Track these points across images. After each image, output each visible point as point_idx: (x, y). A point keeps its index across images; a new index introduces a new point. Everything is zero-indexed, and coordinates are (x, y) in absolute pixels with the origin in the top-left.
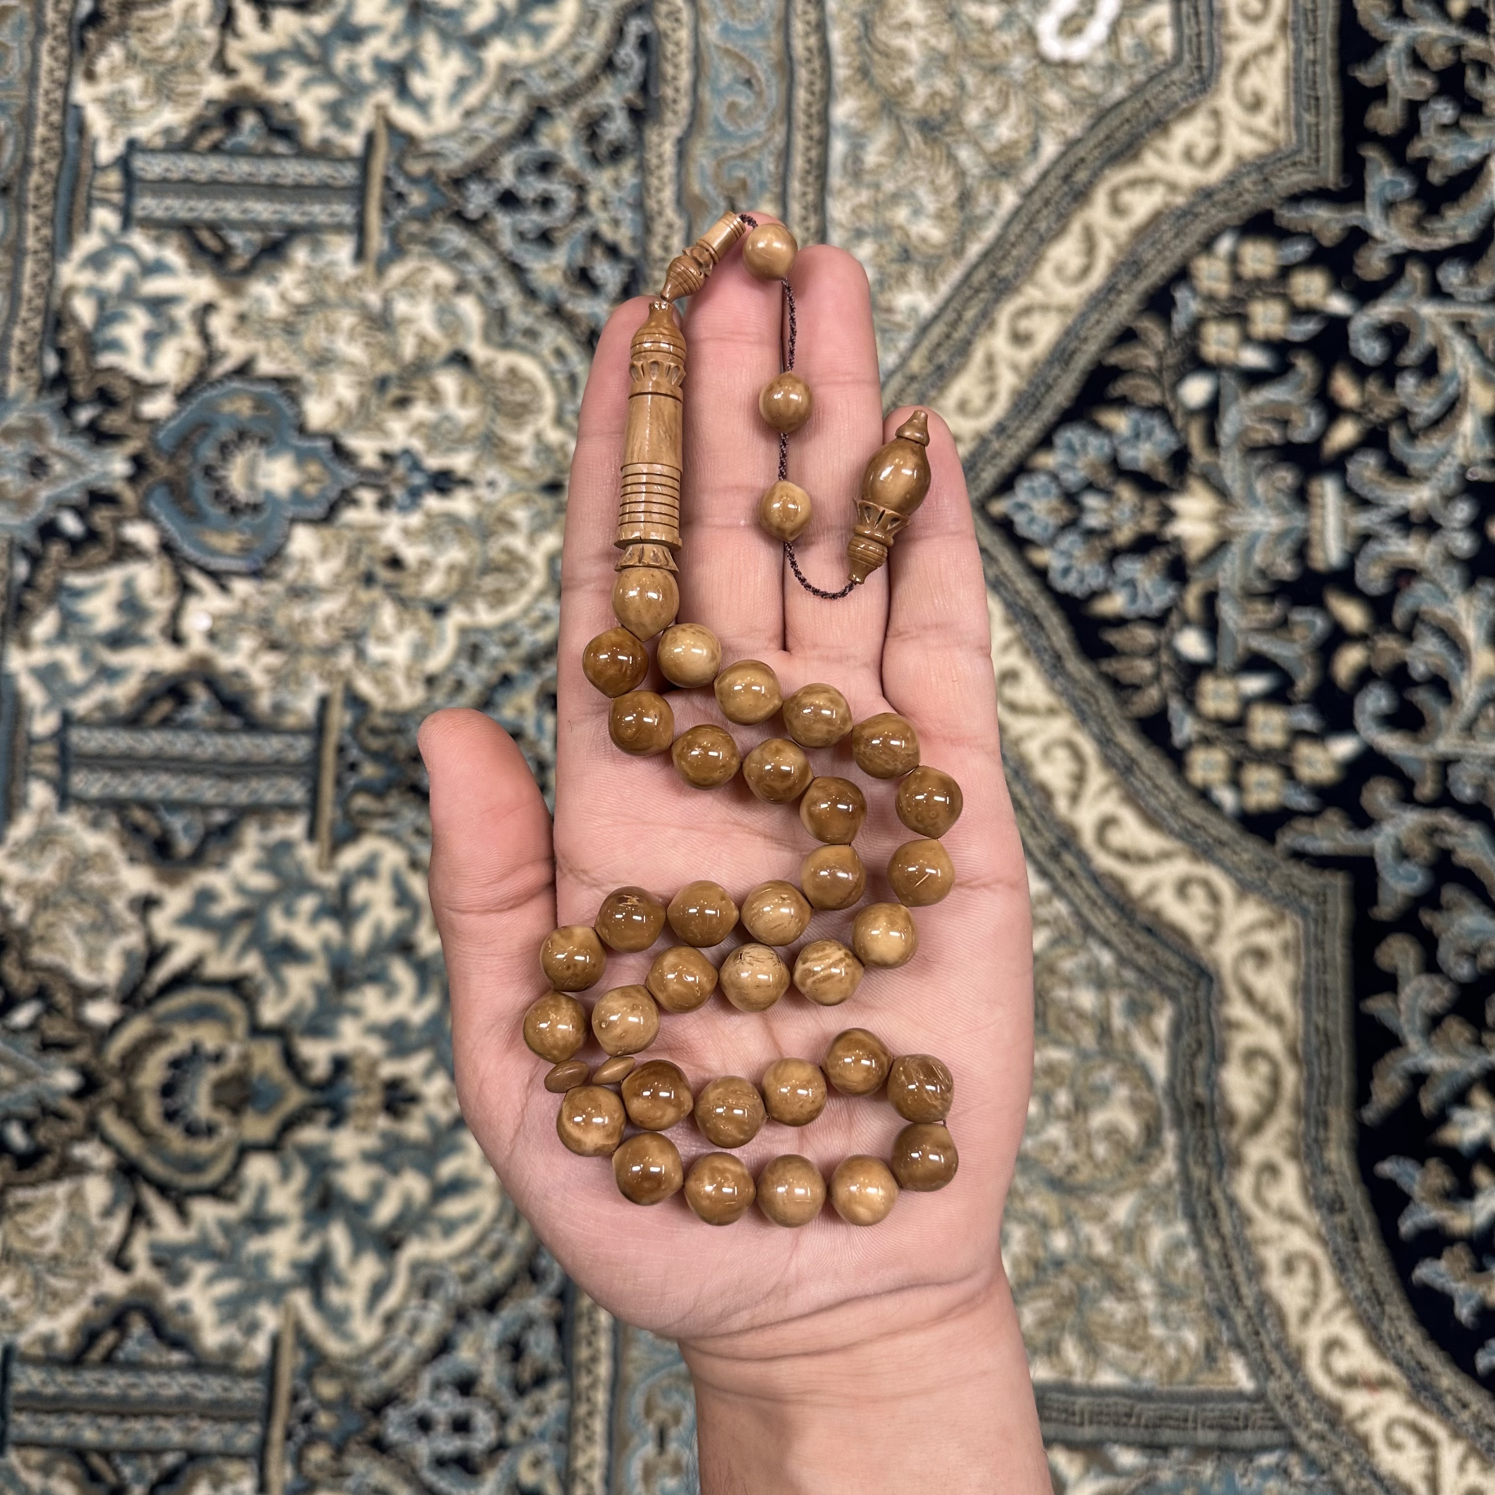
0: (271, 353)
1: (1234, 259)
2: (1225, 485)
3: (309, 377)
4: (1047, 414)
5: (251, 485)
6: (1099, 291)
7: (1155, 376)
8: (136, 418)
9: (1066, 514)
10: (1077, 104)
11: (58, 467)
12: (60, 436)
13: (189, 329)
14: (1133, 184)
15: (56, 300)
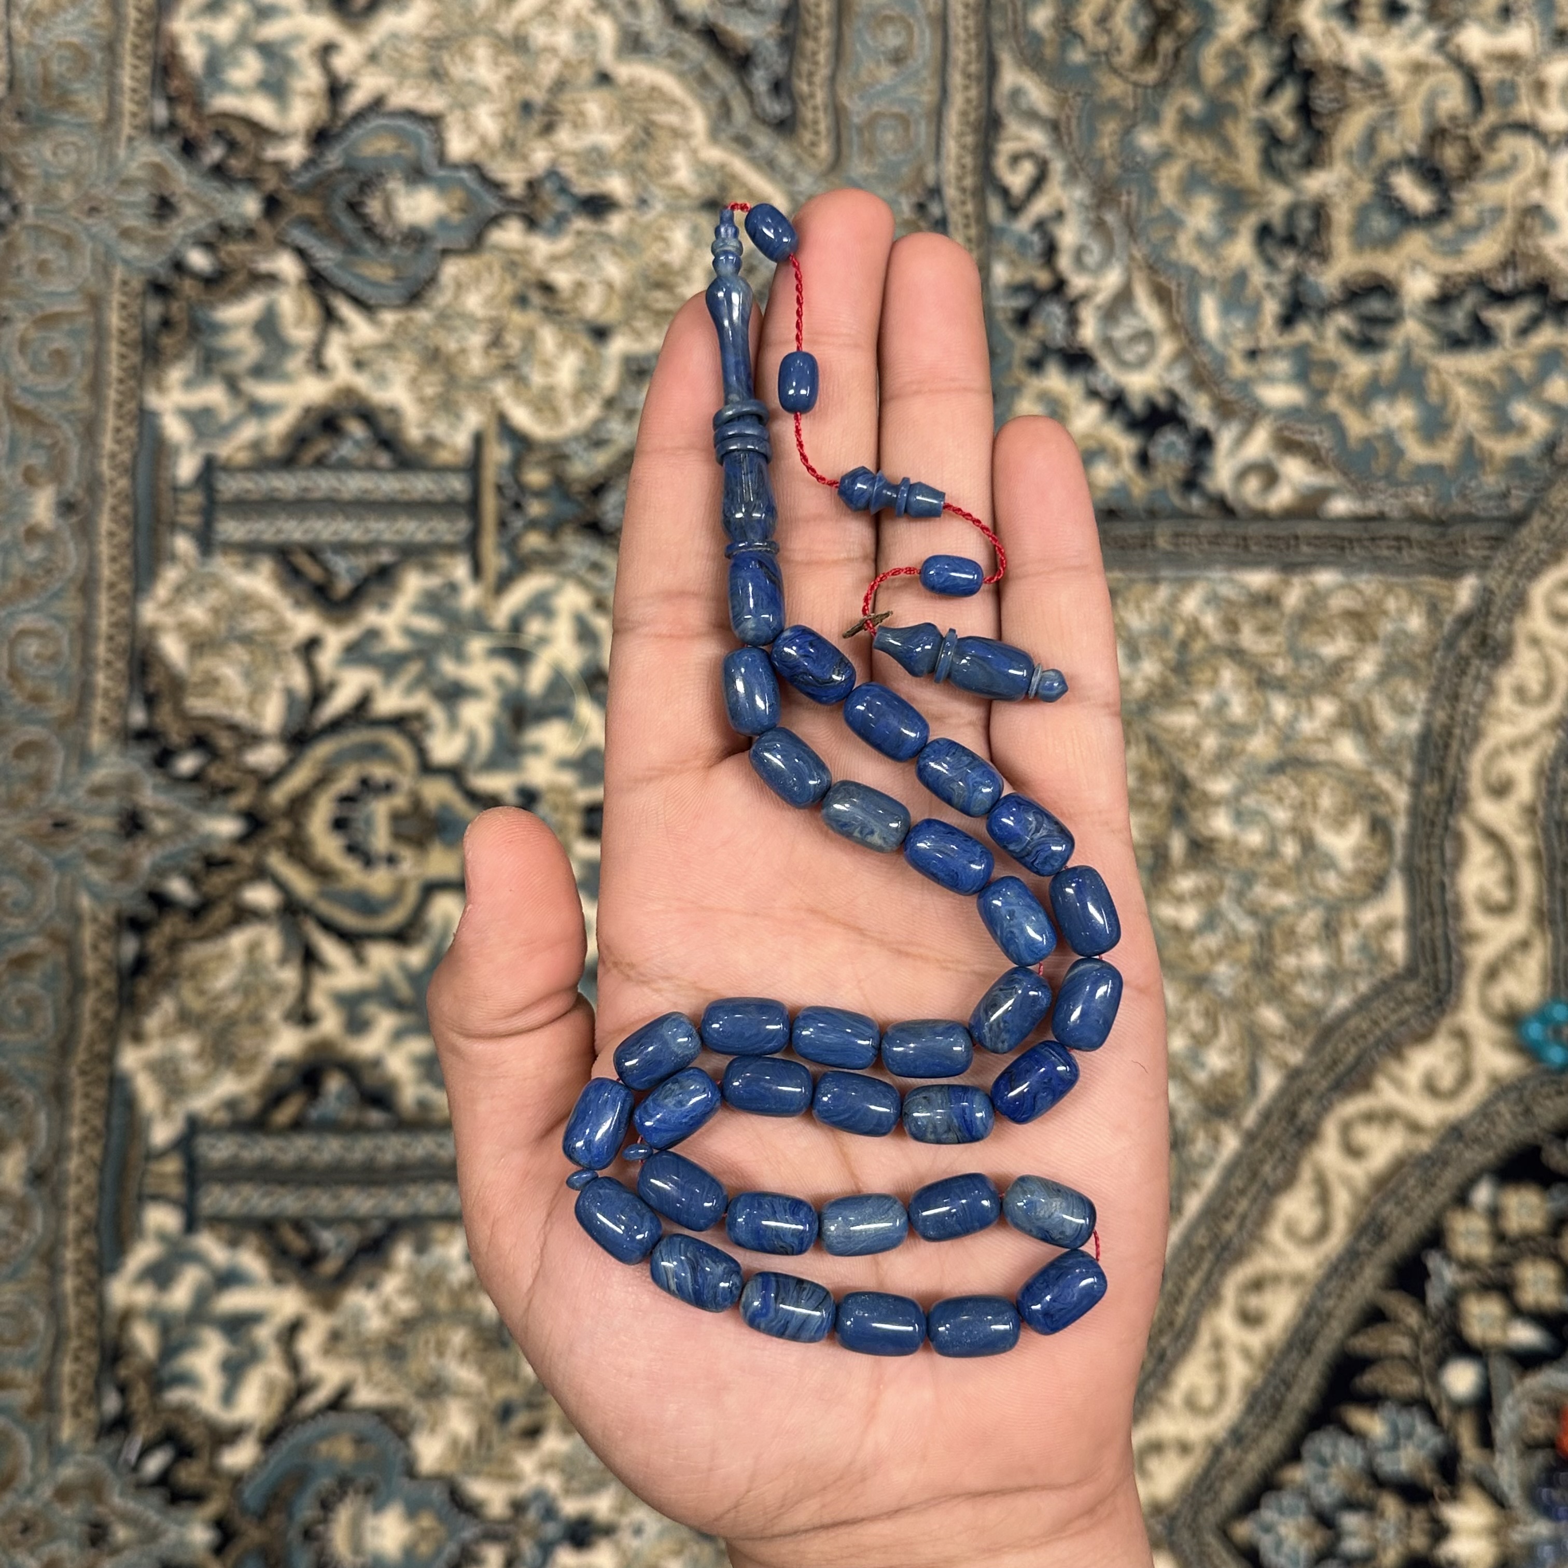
0: (369, 1377)
1: (1495, 1213)
2: (1503, 1493)
3: (417, 1409)
4: (1291, 1420)
5: (357, 1547)
6: (1341, 1259)
7: (1412, 1364)
8: (214, 1471)
9: (1320, 1538)
10: (1297, 1024)
11: (121, 1533)
12: (122, 1494)
13: (273, 1351)
14: (1369, 1118)
15: (111, 1328)
